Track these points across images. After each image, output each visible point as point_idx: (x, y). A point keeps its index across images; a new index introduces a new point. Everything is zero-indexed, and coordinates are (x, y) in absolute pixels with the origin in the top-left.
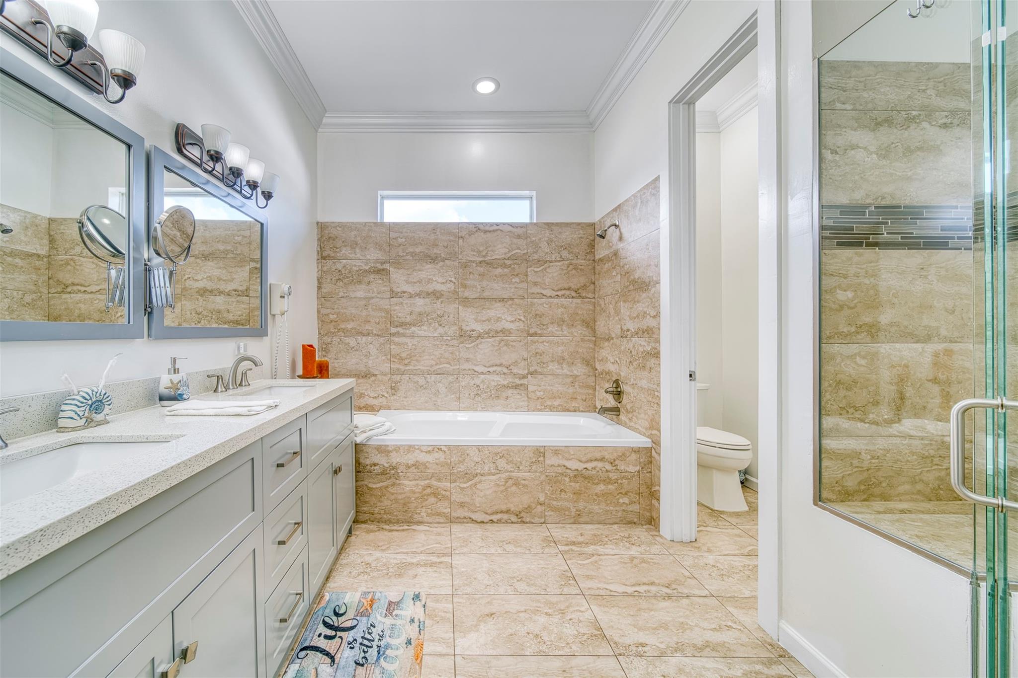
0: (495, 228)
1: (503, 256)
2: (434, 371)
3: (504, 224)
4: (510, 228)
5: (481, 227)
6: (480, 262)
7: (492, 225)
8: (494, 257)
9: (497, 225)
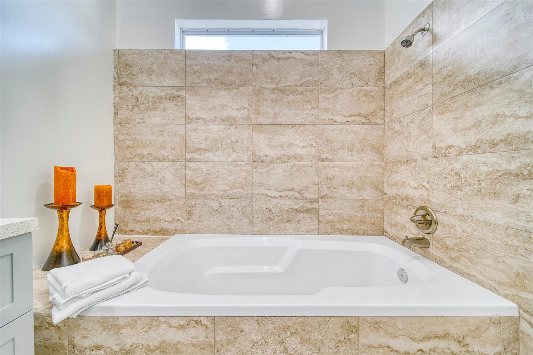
0: (288, 55)
1: (296, 83)
2: (228, 196)
3: (297, 51)
4: (303, 56)
5: (275, 54)
6: (274, 89)
7: (285, 52)
8: (286, 85)
9: (290, 52)
